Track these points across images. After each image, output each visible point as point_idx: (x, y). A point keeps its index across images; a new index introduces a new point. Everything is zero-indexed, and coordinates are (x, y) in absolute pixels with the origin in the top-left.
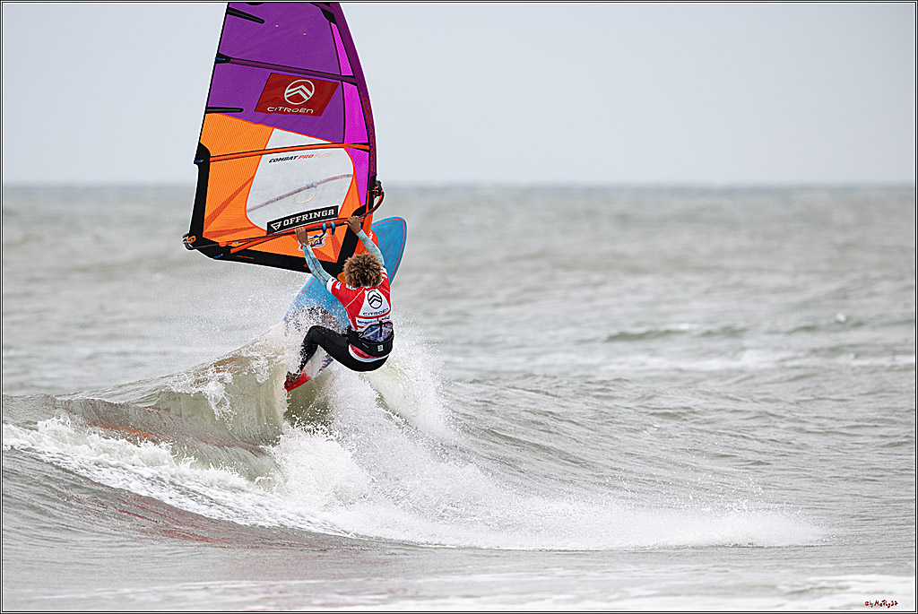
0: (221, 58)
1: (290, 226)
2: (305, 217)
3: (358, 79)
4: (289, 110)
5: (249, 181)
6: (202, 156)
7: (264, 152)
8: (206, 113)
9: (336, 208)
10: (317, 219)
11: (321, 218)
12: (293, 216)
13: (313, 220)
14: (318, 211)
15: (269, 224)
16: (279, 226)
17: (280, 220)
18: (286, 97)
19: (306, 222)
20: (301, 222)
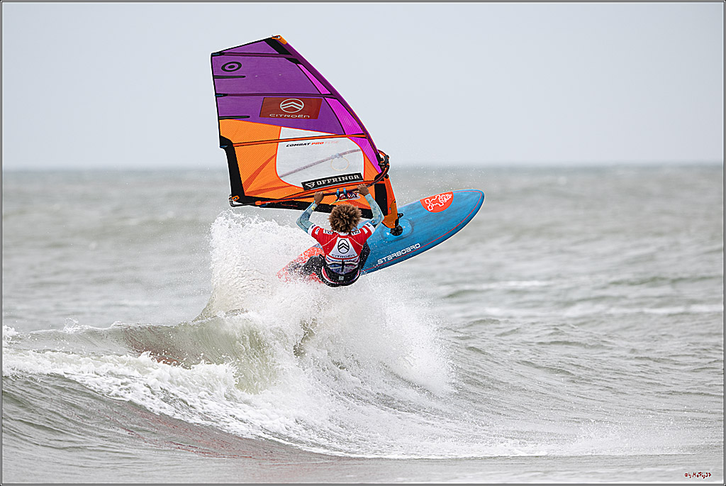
0: (219, 95)
1: (322, 185)
2: (335, 180)
3: (334, 94)
4: (289, 116)
5: (273, 157)
6: (225, 143)
7: (279, 141)
8: (219, 119)
9: (359, 174)
10: (346, 181)
11: (349, 180)
12: (323, 179)
13: (343, 182)
14: (344, 176)
15: (304, 184)
16: (313, 185)
17: (313, 181)
18: (282, 109)
19: (336, 183)
20: (332, 183)
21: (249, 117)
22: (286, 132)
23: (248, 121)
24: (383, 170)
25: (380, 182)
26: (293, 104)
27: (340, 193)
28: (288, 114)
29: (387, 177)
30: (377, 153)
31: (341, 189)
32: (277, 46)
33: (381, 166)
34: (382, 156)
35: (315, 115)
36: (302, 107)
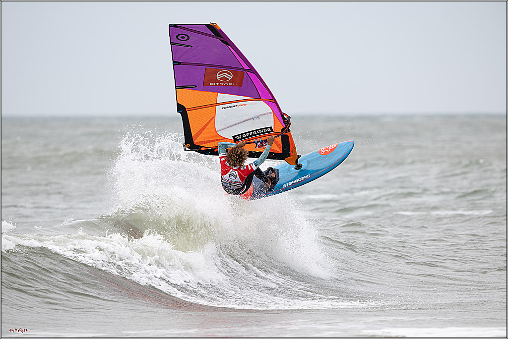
0: (175, 63)
1: (246, 137)
2: (254, 133)
3: (252, 70)
4: (223, 84)
5: (213, 118)
6: (181, 108)
7: (217, 104)
8: (176, 89)
9: (271, 128)
10: (262, 133)
11: (264, 133)
12: (247, 133)
13: (260, 134)
14: (261, 129)
15: (234, 137)
16: (240, 137)
17: (240, 135)
18: (218, 78)
19: (255, 135)
20: (253, 135)
21: (196, 86)
22: (222, 97)
23: (195, 90)
24: (286, 126)
25: (285, 134)
26: (226, 75)
27: (258, 142)
28: (221, 82)
29: (289, 131)
30: (282, 115)
31: (258, 139)
32: (214, 30)
33: (285, 123)
34: (285, 117)
35: (240, 85)
36: (232, 77)
